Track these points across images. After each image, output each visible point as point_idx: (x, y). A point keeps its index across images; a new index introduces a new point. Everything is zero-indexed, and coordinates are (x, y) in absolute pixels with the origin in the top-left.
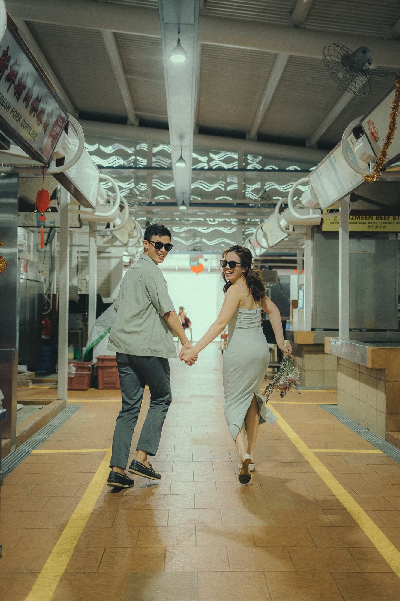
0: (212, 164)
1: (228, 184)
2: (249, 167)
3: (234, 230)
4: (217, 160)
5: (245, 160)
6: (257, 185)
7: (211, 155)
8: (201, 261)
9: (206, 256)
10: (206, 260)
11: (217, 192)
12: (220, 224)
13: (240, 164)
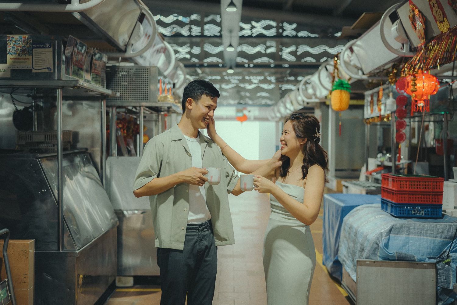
0: (254, 30)
1: (267, 48)
2: (285, 34)
3: (272, 86)
4: (259, 27)
5: (282, 27)
6: (293, 48)
7: (254, 23)
8: (246, 112)
9: (249, 108)
10: (249, 111)
11: (259, 55)
12: (261, 82)
13: (278, 31)
